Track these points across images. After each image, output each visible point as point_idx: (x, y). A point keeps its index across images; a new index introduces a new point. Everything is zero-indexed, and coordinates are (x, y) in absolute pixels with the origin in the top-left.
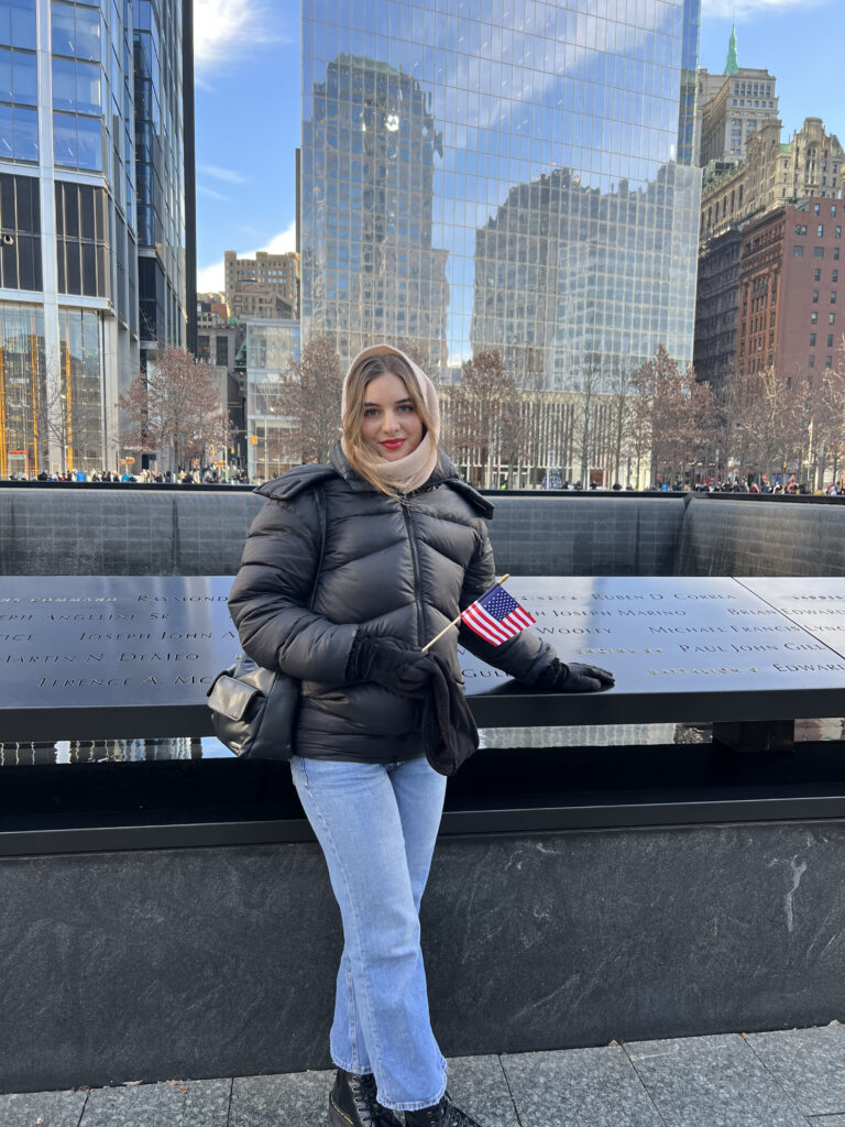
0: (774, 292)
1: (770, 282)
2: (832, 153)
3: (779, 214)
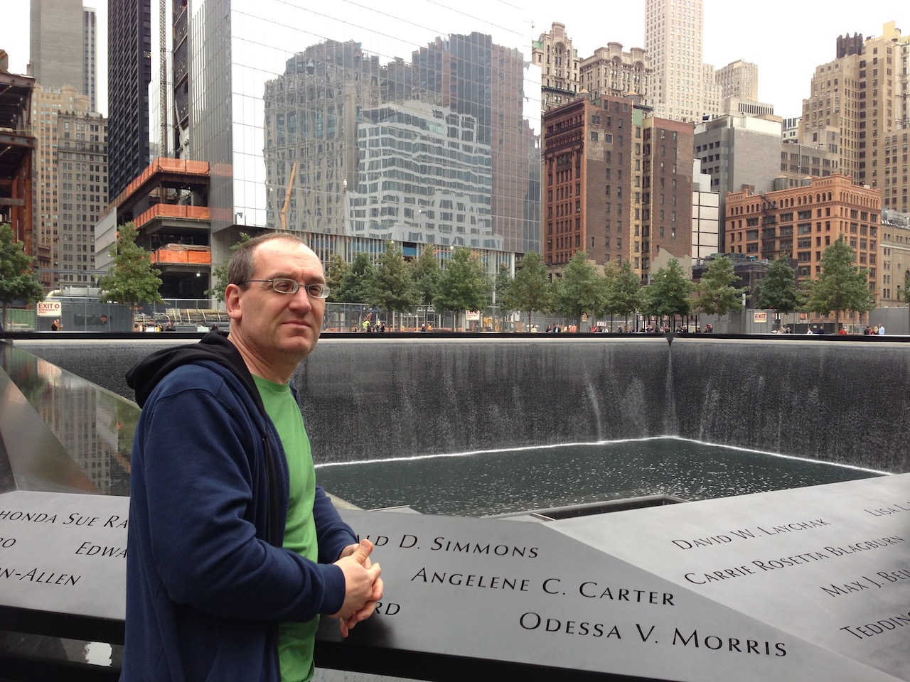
0: (578, 168)
1: (574, 159)
2: (572, 53)
3: (579, 106)
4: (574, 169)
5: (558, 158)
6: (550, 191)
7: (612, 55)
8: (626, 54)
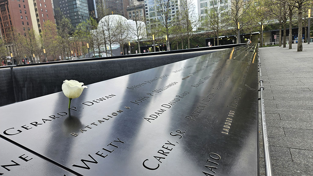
0: (8, 9)
1: (6, 6)
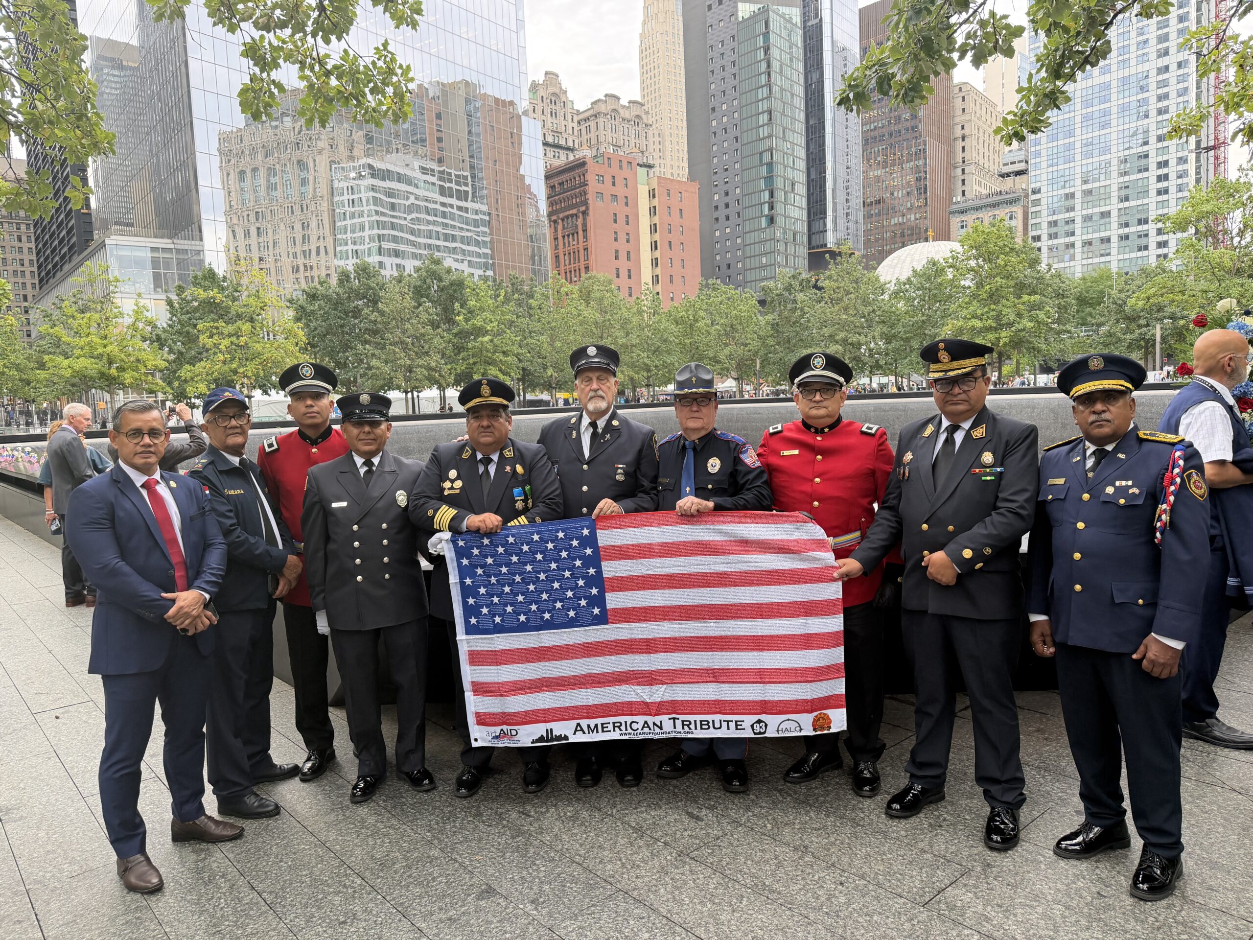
0: (585, 231)
1: (580, 222)
2: (569, 105)
3: (581, 164)
4: (581, 233)
5: (563, 220)
6: (557, 257)
7: (610, 107)
8: (623, 107)
